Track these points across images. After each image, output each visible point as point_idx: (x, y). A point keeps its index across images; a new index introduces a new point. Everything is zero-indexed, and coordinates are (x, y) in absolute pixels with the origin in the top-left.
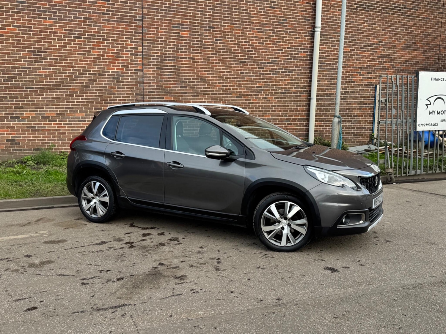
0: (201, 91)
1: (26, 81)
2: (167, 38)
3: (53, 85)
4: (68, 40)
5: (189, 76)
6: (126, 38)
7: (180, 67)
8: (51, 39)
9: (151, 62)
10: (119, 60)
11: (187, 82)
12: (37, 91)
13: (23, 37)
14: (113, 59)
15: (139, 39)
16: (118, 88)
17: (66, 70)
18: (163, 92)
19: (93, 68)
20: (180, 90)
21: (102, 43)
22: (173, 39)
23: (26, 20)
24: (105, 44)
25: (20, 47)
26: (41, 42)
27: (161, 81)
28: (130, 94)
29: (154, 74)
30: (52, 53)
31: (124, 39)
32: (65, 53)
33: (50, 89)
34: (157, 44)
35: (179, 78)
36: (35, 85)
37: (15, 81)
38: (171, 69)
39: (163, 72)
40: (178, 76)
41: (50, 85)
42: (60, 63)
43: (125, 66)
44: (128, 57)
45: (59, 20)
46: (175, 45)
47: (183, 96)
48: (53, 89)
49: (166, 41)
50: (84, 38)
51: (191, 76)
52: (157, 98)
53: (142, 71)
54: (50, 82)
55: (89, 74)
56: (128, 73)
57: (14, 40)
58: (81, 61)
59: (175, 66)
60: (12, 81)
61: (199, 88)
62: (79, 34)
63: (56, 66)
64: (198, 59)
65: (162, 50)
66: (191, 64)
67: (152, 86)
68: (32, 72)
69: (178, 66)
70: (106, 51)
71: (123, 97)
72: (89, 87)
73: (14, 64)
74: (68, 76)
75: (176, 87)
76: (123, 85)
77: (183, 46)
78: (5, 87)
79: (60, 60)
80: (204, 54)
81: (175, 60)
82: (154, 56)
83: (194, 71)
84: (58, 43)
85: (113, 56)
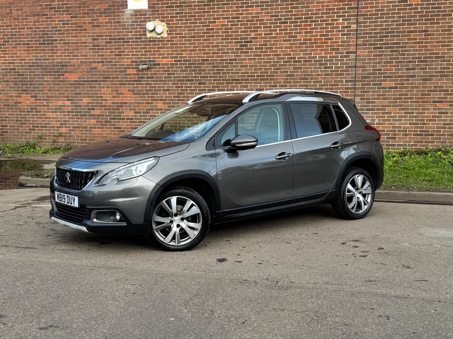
0: (436, 72)
1: (232, 73)
2: (390, 10)
3: (257, 76)
4: (274, 27)
5: (419, 54)
6: (337, 16)
7: (407, 43)
8: (257, 27)
9: (367, 41)
10: (327, 43)
11: (415, 62)
12: (242, 83)
13: (231, 29)
14: (321, 43)
15: (354, 16)
16: (325, 75)
17: (270, 59)
18: (381, 77)
19: (299, 54)
20: (405, 73)
21: (309, 25)
22: (398, 9)
23: (235, 11)
24: (313, 26)
25: (228, 39)
26: (247, 32)
27: (379, 63)
28: (340, 81)
29: (371, 56)
30: (257, 42)
31: (336, 18)
32: (271, 41)
33: (254, 80)
34: (376, 18)
35: (404, 58)
36: (240, 76)
37: (223, 73)
38: (394, 47)
39: (383, 51)
40: (404, 55)
41: (254, 76)
42: (265, 52)
43: (334, 49)
44: (338, 38)
45: (266, 6)
46: (400, 17)
47: (408, 80)
48: (258, 79)
49: (389, 14)
50: (290, 23)
51: (422, 54)
52: (373, 85)
53: (356, 52)
54: (254, 73)
55: (294, 62)
56: (338, 57)
57: (223, 32)
58: (286, 48)
59: (399, 44)
60: (220, 73)
61: (433, 68)
62: (285, 19)
63: (260, 56)
64: (434, 31)
65: (382, 25)
66: (423, 39)
67: (367, 70)
68: (238, 63)
69: (403, 43)
70: (314, 34)
71: (330, 85)
72: (293, 75)
73: (222, 56)
74: (273, 66)
75: (399, 69)
76: (331, 71)
77: (412, 16)
78: (214, 80)
79: (266, 48)
80: (442, 23)
81: (399, 36)
82: (371, 33)
83: (426, 46)
84: (264, 31)
85: (322, 39)
